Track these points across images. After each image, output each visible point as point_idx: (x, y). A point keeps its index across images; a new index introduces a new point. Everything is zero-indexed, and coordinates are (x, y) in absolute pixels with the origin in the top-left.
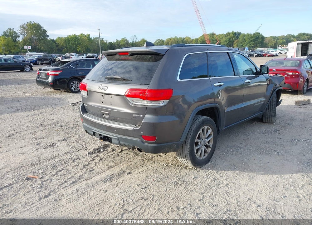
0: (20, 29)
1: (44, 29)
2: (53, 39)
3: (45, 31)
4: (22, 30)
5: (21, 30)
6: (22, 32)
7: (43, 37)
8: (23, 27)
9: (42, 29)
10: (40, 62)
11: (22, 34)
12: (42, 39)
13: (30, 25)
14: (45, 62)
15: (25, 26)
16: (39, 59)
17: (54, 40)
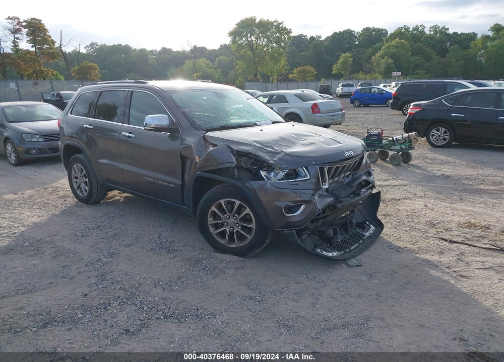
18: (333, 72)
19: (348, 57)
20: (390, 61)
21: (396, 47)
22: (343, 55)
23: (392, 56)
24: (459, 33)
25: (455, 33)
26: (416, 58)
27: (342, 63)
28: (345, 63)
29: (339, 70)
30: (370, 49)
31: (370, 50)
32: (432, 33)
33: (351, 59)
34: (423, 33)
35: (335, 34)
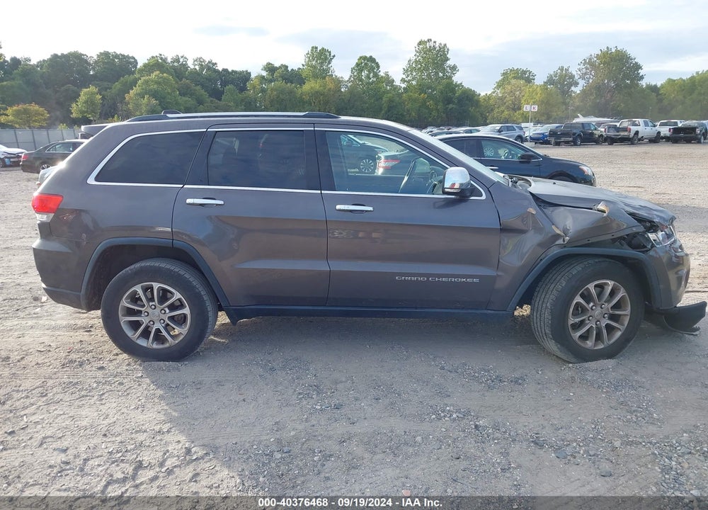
0: (582, 66)
1: (636, 63)
2: (653, 84)
3: (638, 67)
4: (587, 69)
5: (584, 70)
6: (586, 74)
7: (629, 82)
8: (590, 63)
9: (631, 63)
10: (553, 140)
11: (584, 79)
12: (627, 86)
13: (604, 56)
14: (563, 139)
15: (595, 59)
16: (553, 133)
17: (655, 86)
18: (74, 115)
19: (93, 94)
20: (154, 102)
21: (158, 83)
22: (85, 90)
23: (154, 95)
24: (230, 70)
25: (225, 70)
26: (183, 98)
27: (86, 102)
28: (90, 102)
29: (82, 112)
30: (117, 83)
31: (117, 85)
32: (197, 67)
33: (99, 97)
34: (185, 66)
35: (55, 56)
